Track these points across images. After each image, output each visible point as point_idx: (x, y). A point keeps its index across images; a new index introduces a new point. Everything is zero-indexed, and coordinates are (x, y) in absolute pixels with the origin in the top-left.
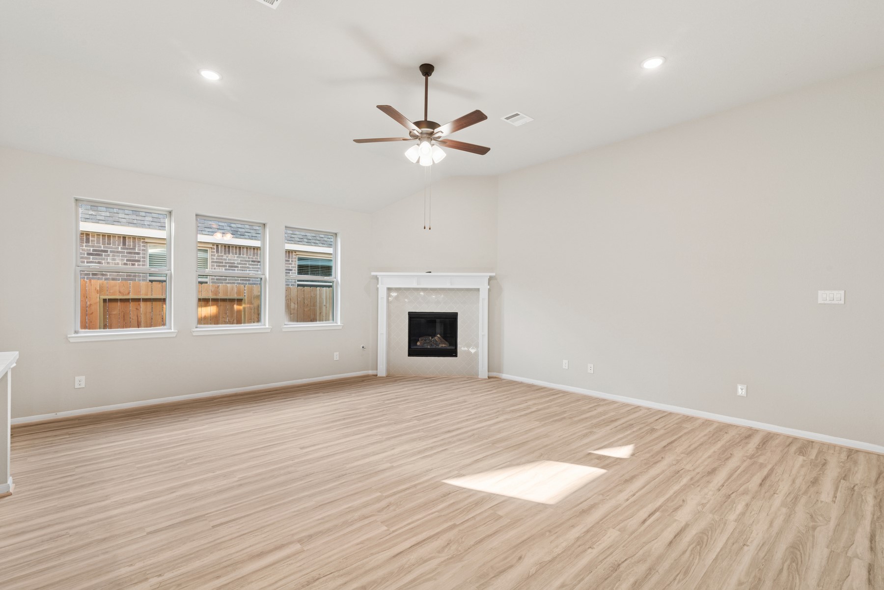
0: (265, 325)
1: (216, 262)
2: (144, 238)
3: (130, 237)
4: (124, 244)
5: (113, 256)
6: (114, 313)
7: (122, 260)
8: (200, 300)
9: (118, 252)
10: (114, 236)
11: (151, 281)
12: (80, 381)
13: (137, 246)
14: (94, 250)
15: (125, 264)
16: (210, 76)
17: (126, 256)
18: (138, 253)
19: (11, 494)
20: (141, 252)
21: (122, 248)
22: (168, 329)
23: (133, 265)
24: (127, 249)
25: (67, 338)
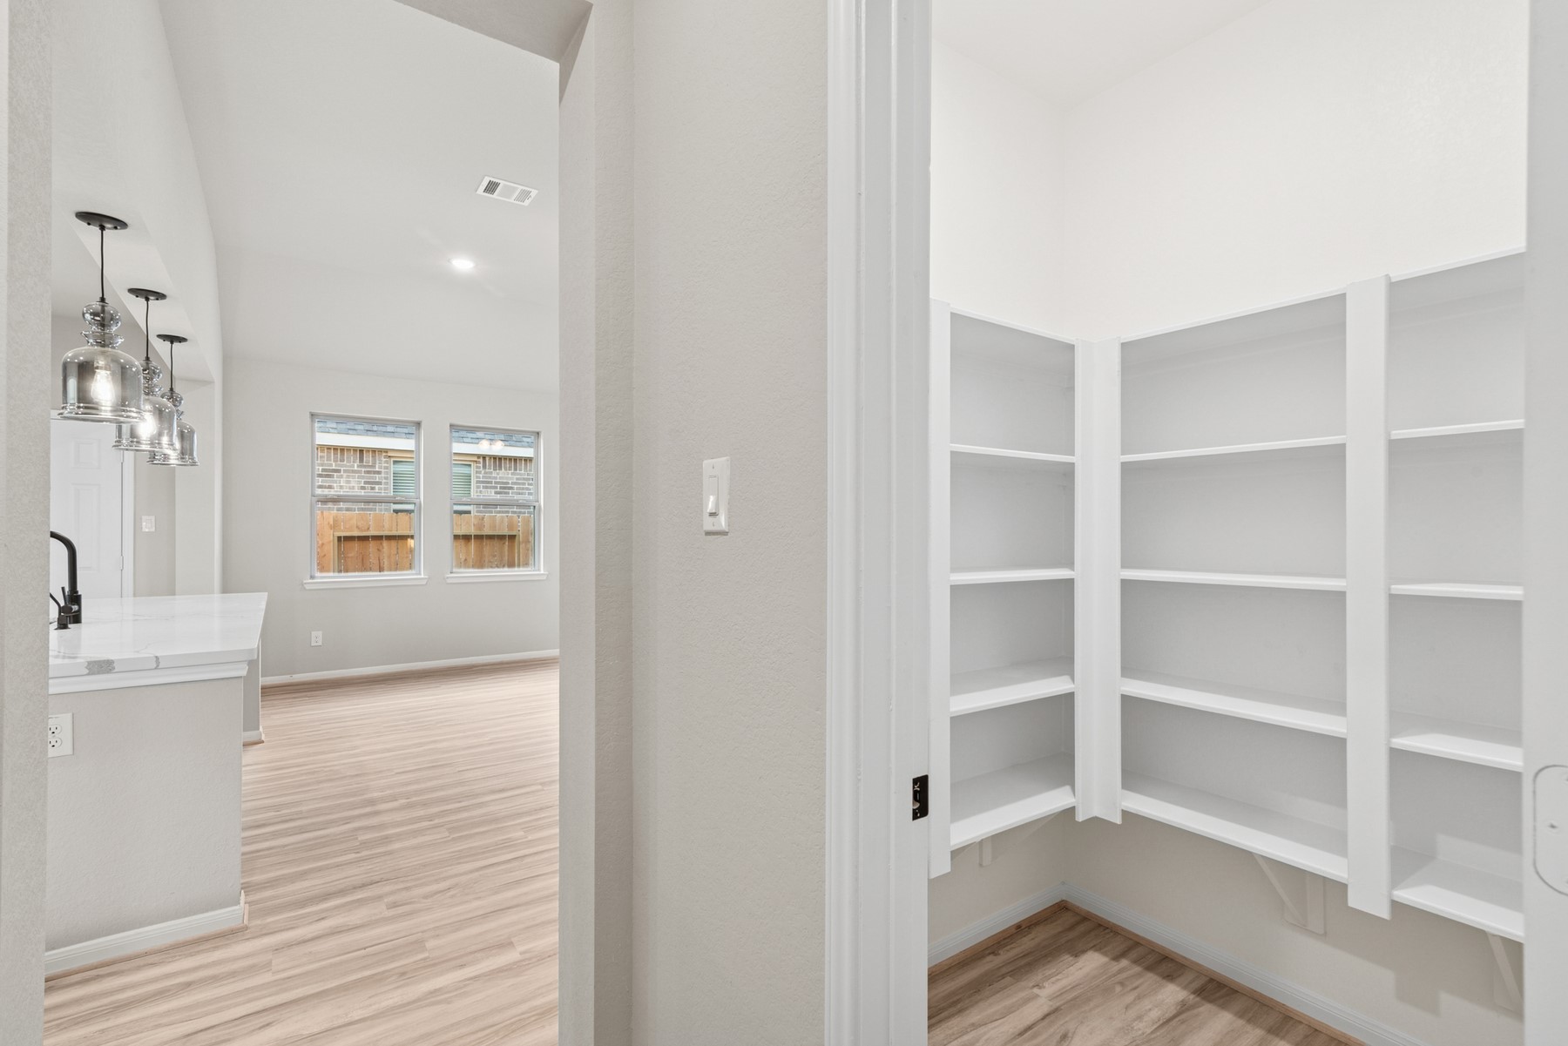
0: (539, 570)
1: (483, 482)
2: (386, 451)
3: (368, 450)
4: (361, 460)
5: (348, 477)
6: (350, 555)
7: (360, 482)
8: (456, 537)
9: (353, 471)
10: (349, 449)
11: (396, 511)
12: (317, 638)
13: (377, 462)
14: (323, 470)
15: (363, 488)
16: (463, 265)
17: (363, 477)
18: (379, 473)
19: (263, 742)
20: (383, 470)
21: (358, 466)
22: (416, 574)
23: (373, 489)
24: (365, 466)
25: (302, 584)
